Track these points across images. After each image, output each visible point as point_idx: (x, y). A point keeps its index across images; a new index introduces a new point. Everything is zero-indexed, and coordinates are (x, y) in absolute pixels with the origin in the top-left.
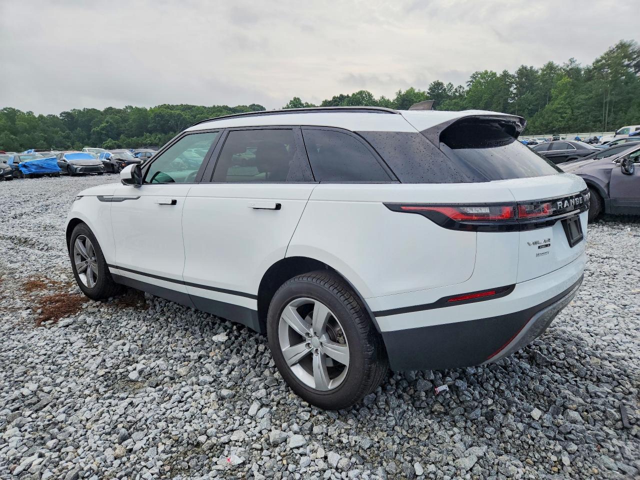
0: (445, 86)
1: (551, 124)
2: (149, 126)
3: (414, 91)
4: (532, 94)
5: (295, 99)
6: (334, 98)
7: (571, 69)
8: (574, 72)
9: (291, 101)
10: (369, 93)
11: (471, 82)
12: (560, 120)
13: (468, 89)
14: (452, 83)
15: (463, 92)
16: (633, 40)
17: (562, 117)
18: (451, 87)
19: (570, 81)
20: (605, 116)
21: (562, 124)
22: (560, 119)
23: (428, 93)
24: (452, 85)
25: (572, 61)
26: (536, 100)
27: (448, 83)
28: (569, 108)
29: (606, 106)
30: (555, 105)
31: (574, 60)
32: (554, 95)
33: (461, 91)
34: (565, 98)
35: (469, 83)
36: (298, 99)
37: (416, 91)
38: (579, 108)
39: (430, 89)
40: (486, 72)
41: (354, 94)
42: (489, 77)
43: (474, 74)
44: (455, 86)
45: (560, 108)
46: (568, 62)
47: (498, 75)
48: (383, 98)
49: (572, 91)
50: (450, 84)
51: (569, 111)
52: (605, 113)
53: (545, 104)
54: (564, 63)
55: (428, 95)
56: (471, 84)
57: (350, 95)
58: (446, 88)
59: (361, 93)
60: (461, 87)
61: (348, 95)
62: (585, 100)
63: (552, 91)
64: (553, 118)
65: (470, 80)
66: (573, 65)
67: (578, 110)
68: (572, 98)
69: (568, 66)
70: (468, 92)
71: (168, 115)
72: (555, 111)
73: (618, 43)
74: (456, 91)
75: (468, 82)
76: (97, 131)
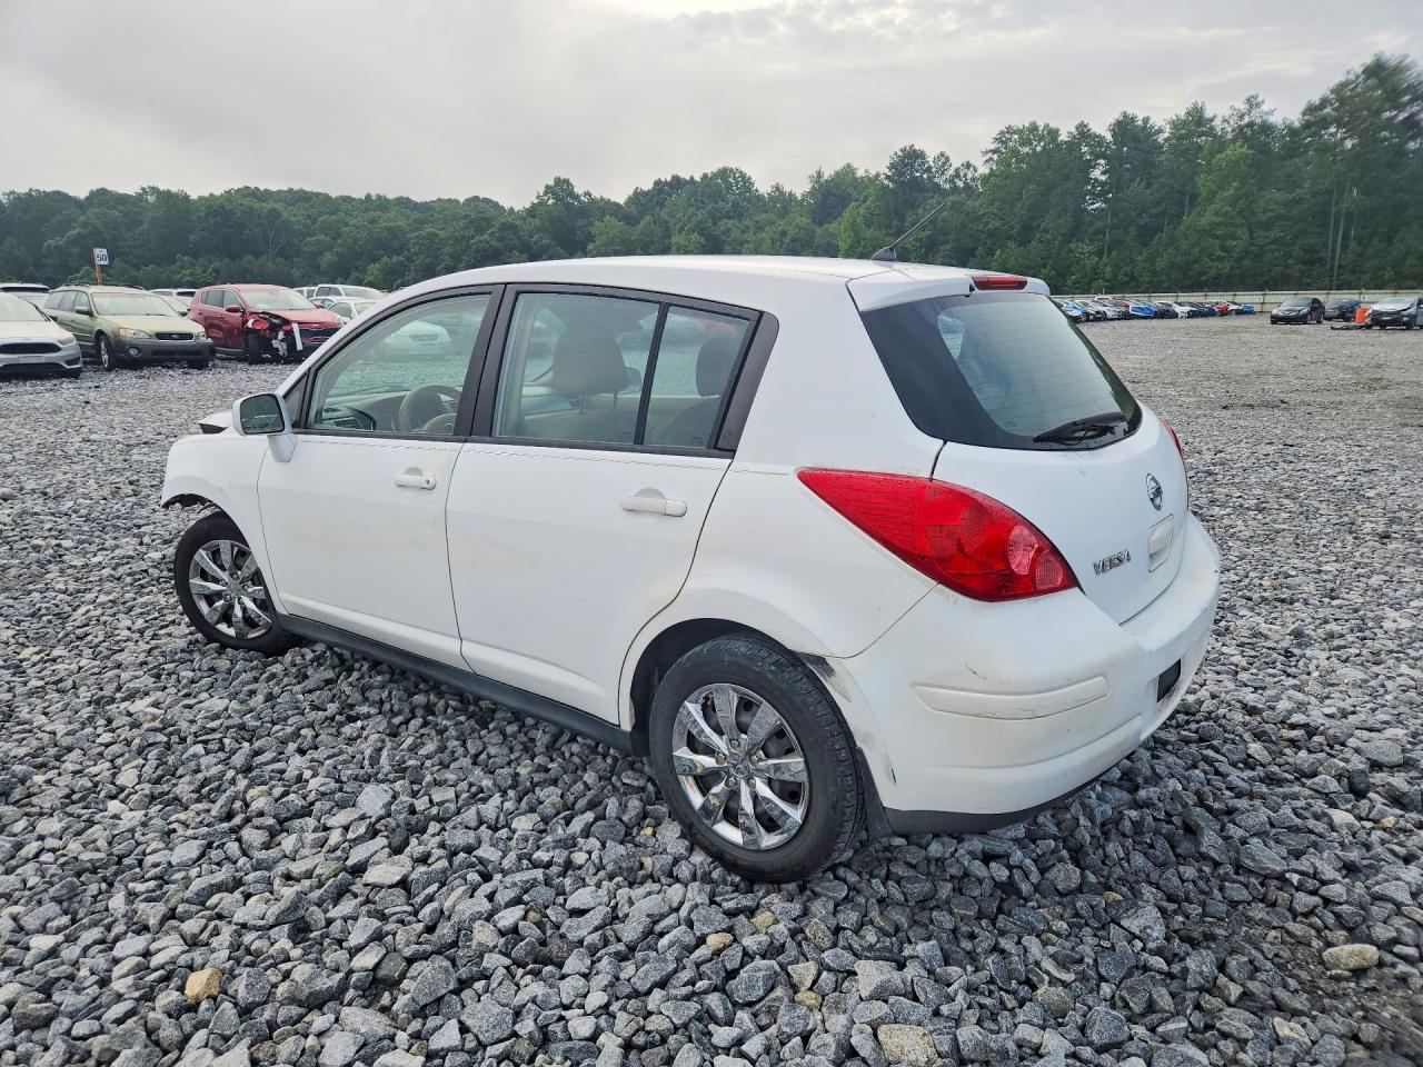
0: (930, 159)
1: (1196, 266)
2: (192, 238)
3: (854, 174)
4: (1148, 186)
5: (558, 181)
6: (658, 183)
7: (1251, 125)
8: (1256, 134)
9: (547, 187)
10: (743, 175)
11: (994, 152)
12: (1218, 257)
13: (983, 170)
14: (948, 153)
15: (973, 179)
16: (1406, 56)
17: (1224, 249)
18: (944, 164)
19: (1247, 155)
20: (1334, 250)
21: (1226, 267)
22: (1219, 253)
23: (888, 177)
24: (947, 159)
25: (1252, 103)
26: (1159, 203)
27: (938, 152)
28: (1242, 225)
29: (1337, 221)
30: (1207, 217)
31: (1259, 100)
32: (1204, 191)
33: (969, 176)
34: (1235, 200)
35: (990, 155)
36: (567, 182)
37: (860, 173)
38: (1267, 226)
39: (892, 166)
40: (1034, 128)
41: (705, 176)
42: (1041, 138)
43: (1002, 133)
44: (956, 163)
45: (1221, 224)
46: (1243, 107)
47: (1063, 137)
48: (777, 189)
49: (1252, 181)
50: (942, 155)
51: (1243, 233)
52: (1334, 241)
53: (1180, 214)
54: (1232, 108)
55: (886, 182)
56: (995, 157)
57: (697, 178)
58: (932, 164)
59: (724, 173)
60: (968, 165)
61: (692, 178)
62: (1285, 205)
63: (1201, 180)
64: (1201, 251)
65: (992, 147)
66: (1256, 116)
67: (1267, 230)
68: (1252, 198)
69: (1241, 117)
70: (985, 179)
71: (243, 212)
72: (1208, 232)
73: (1369, 60)
74: (957, 175)
75: (987, 152)
76: (58, 248)
